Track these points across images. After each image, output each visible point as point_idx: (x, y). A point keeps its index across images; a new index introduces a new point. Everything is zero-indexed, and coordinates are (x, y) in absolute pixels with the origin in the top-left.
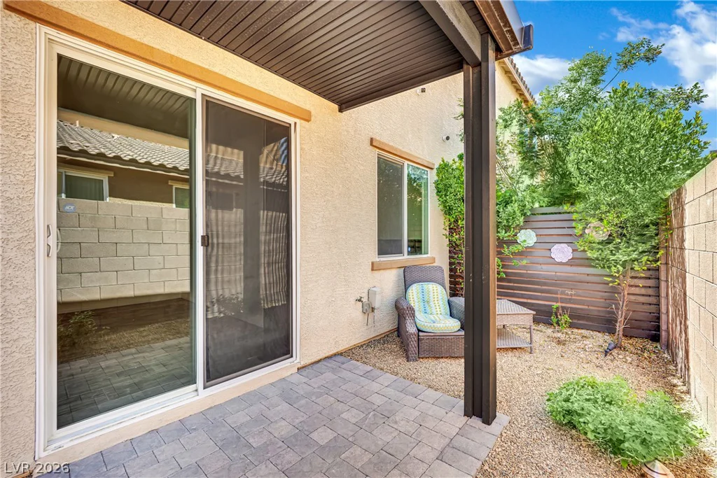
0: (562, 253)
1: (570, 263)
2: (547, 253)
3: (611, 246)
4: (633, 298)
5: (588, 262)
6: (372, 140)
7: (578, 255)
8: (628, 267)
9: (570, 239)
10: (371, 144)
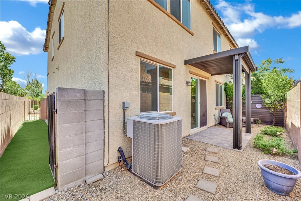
0: (259, 106)
1: (261, 108)
2: (255, 106)
3: (272, 104)
4: (277, 116)
5: (266, 108)
6: (215, 80)
7: (263, 106)
8: (276, 109)
9: (261, 103)
10: (215, 81)
